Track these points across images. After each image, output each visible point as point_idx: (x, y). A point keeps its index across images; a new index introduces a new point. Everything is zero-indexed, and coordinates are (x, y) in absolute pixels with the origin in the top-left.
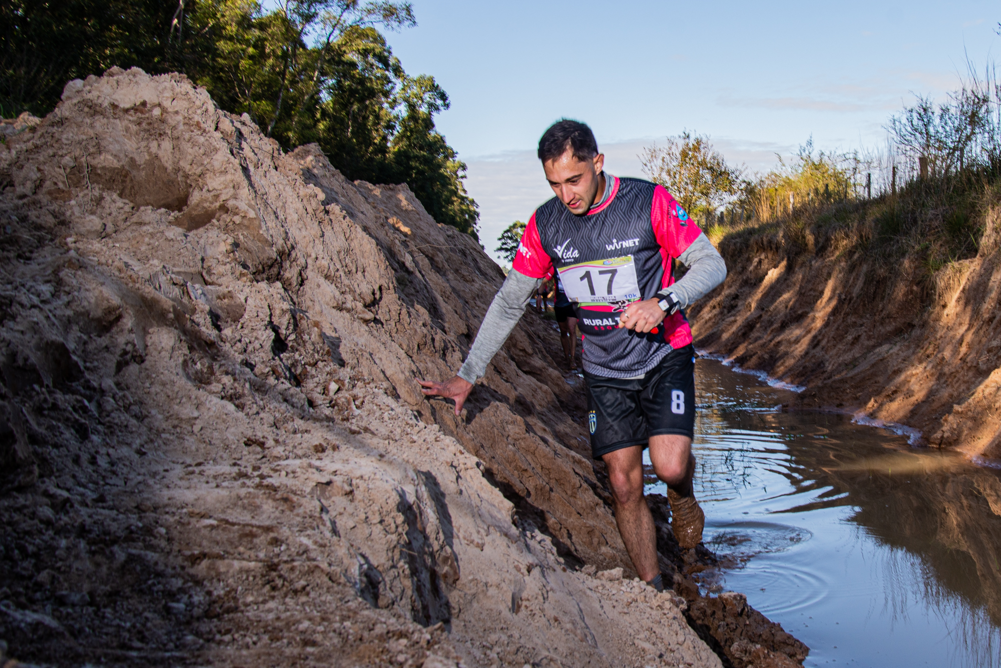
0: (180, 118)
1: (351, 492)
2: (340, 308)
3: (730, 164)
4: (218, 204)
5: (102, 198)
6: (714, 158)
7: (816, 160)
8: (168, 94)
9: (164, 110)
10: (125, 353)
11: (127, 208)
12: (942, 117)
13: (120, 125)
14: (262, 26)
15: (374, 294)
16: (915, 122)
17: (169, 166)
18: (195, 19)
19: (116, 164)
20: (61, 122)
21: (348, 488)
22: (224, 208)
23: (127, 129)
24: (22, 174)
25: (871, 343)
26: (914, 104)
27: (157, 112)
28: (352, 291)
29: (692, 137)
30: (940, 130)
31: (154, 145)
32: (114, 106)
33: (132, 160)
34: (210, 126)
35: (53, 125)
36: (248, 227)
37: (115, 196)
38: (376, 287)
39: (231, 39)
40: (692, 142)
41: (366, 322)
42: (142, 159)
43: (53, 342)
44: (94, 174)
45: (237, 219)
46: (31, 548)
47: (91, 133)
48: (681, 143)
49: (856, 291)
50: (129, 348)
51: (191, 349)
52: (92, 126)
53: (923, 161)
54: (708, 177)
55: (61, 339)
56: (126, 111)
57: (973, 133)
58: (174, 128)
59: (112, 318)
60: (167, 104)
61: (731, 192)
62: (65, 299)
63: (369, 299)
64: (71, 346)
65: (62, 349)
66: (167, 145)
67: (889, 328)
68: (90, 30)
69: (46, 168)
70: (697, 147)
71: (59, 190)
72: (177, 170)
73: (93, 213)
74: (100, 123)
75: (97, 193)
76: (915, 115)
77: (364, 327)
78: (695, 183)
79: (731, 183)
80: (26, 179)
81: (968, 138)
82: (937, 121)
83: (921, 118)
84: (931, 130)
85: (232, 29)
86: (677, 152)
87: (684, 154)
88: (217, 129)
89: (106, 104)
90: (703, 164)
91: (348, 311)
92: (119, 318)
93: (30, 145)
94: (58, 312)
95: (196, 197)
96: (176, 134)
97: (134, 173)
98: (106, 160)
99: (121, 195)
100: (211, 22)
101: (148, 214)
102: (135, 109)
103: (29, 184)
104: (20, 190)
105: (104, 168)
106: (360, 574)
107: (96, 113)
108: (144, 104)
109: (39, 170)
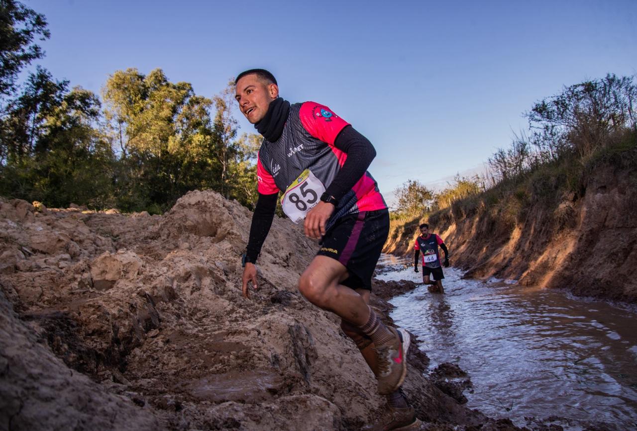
0: (211, 204)
1: (270, 327)
2: (274, 263)
3: (429, 189)
4: (226, 232)
5: (189, 236)
6: (422, 187)
7: (462, 180)
8: (206, 197)
9: (206, 203)
10: (193, 287)
11: (197, 239)
12: (509, 154)
13: (192, 210)
14: (252, 171)
15: (287, 256)
16: (498, 158)
17: (210, 222)
18: (230, 172)
19: (192, 224)
20: (173, 213)
21: (268, 326)
22: (229, 233)
23: (195, 211)
24: (163, 232)
25: (494, 248)
26: (497, 151)
27: (203, 204)
28: (278, 256)
29: (412, 181)
30: (509, 159)
31: (204, 215)
32: (189, 204)
33: (198, 222)
34: (221, 205)
35: (171, 214)
36: (237, 239)
37: (193, 235)
38: (288, 254)
39: (242, 177)
40: (412, 183)
41: (285, 267)
42: (200, 221)
43: (168, 287)
44: (186, 228)
45: (233, 236)
46: (156, 357)
47: (183, 214)
48: (408, 184)
49: (484, 229)
50: (195, 286)
51: (216, 283)
52: (183, 212)
53: (504, 173)
54: (421, 195)
55: (170, 285)
56: (194, 205)
57: (523, 158)
58: (210, 208)
59: (188, 276)
60: (206, 200)
61: (431, 199)
62: (172, 271)
63: (285, 258)
64: (175, 287)
65: (171, 288)
66: (208, 214)
67: (500, 241)
68: (196, 183)
69: (170, 229)
70: (415, 185)
71: (175, 236)
72: (213, 222)
73: (187, 242)
74: (185, 211)
75: (187, 235)
76: (498, 156)
77: (284, 269)
78: (416, 198)
79: (430, 196)
80: (164, 234)
81: (522, 160)
82: (507, 156)
83: (500, 156)
84: (506, 160)
85: (242, 174)
86: (407, 188)
87: (410, 188)
88: (224, 206)
89: (187, 204)
90: (418, 191)
91: (278, 264)
92: (190, 275)
93: (164, 222)
94: (170, 276)
95: (219, 231)
96: (210, 210)
97: (199, 226)
98: (189, 223)
99: (195, 234)
100: (235, 172)
101: (204, 239)
102: (196, 204)
103: (165, 236)
104: (163, 238)
105: (189, 226)
106: (272, 357)
107: (184, 208)
108: (199, 202)
109: (168, 230)
